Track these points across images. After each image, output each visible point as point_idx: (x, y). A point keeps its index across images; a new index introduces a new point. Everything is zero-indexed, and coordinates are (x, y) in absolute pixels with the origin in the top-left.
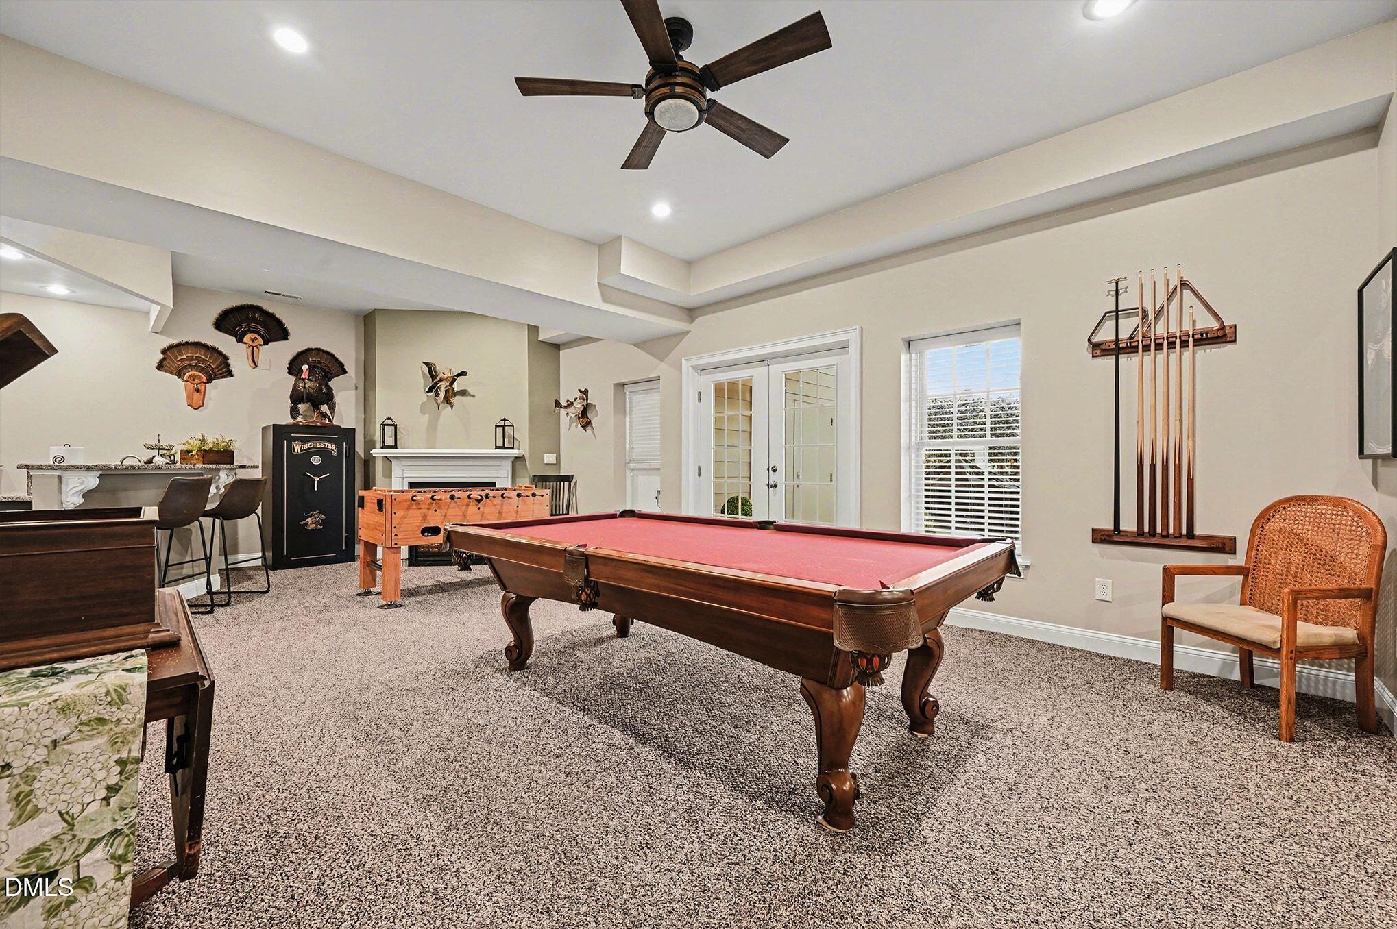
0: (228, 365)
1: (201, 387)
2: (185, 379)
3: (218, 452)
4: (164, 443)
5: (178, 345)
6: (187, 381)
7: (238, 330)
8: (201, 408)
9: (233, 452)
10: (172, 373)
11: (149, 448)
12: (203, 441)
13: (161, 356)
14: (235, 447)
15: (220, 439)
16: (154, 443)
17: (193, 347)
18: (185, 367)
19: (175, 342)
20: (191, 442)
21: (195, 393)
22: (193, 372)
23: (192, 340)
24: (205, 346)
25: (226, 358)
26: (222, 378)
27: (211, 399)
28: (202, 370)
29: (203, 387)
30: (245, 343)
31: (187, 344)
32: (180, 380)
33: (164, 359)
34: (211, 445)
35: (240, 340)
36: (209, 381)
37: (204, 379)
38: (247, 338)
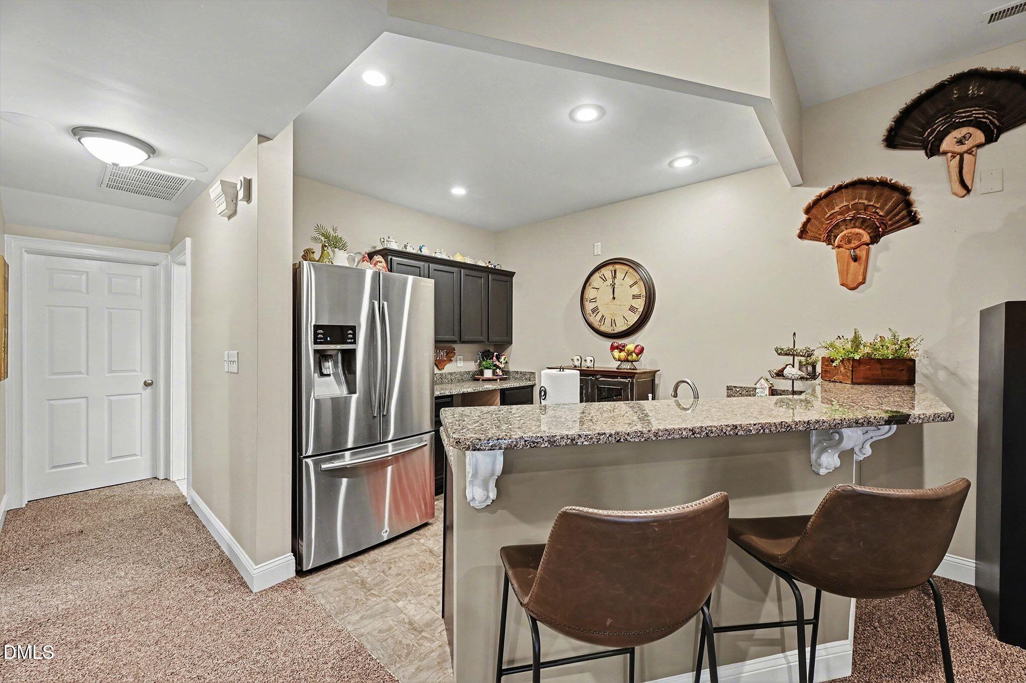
0: (909, 204)
1: (862, 252)
2: (836, 244)
3: (882, 362)
4: (800, 347)
5: (828, 194)
6: (839, 247)
7: (929, 135)
8: (861, 287)
9: (914, 361)
10: (819, 240)
11: (781, 352)
12: (856, 342)
13: (804, 217)
14: (918, 353)
15: (888, 336)
16: (787, 345)
17: (850, 191)
18: (837, 226)
19: (823, 190)
20: (838, 344)
21: (853, 264)
22: (849, 231)
23: (848, 180)
24: (869, 184)
25: (904, 192)
26: (899, 228)
27: (878, 270)
28: (864, 223)
29: (864, 252)
30: (945, 153)
31: (840, 188)
32: (830, 246)
33: (808, 220)
34: (868, 350)
35: (933, 150)
36: (875, 239)
37: (866, 238)
38: (948, 144)
